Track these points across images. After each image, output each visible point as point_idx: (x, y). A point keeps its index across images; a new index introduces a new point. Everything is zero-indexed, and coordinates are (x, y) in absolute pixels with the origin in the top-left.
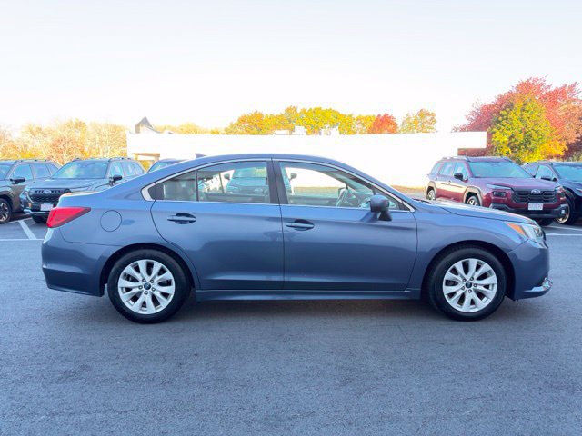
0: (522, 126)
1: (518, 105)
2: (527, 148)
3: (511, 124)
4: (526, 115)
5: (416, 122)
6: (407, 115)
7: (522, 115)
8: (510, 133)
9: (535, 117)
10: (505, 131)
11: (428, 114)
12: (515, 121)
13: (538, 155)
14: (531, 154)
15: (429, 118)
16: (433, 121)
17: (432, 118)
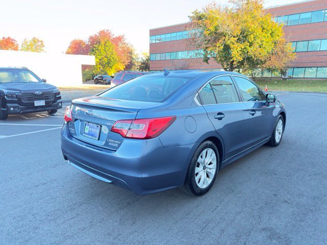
0: (105, 54)
1: (103, 43)
2: (109, 66)
3: (100, 53)
4: (107, 48)
5: (31, 45)
6: (25, 40)
7: (105, 48)
8: (100, 57)
9: (111, 50)
10: (98, 56)
11: (38, 41)
12: (102, 51)
13: (114, 70)
14: (110, 69)
15: (40, 43)
16: (42, 45)
17: (42, 44)
